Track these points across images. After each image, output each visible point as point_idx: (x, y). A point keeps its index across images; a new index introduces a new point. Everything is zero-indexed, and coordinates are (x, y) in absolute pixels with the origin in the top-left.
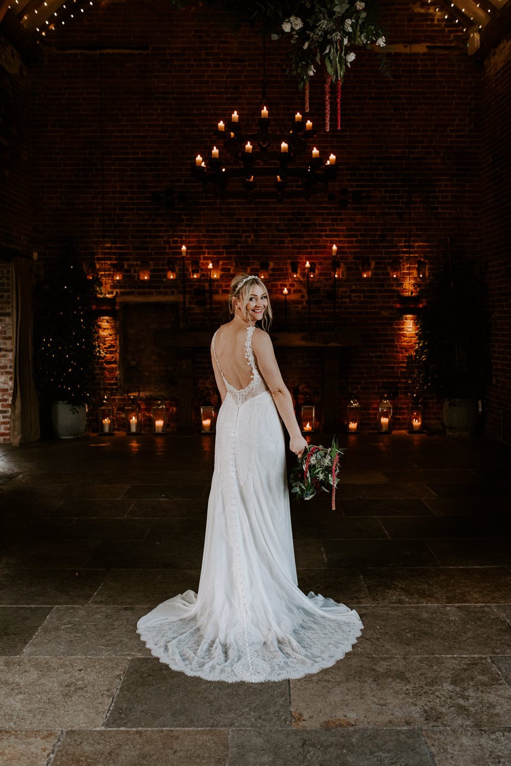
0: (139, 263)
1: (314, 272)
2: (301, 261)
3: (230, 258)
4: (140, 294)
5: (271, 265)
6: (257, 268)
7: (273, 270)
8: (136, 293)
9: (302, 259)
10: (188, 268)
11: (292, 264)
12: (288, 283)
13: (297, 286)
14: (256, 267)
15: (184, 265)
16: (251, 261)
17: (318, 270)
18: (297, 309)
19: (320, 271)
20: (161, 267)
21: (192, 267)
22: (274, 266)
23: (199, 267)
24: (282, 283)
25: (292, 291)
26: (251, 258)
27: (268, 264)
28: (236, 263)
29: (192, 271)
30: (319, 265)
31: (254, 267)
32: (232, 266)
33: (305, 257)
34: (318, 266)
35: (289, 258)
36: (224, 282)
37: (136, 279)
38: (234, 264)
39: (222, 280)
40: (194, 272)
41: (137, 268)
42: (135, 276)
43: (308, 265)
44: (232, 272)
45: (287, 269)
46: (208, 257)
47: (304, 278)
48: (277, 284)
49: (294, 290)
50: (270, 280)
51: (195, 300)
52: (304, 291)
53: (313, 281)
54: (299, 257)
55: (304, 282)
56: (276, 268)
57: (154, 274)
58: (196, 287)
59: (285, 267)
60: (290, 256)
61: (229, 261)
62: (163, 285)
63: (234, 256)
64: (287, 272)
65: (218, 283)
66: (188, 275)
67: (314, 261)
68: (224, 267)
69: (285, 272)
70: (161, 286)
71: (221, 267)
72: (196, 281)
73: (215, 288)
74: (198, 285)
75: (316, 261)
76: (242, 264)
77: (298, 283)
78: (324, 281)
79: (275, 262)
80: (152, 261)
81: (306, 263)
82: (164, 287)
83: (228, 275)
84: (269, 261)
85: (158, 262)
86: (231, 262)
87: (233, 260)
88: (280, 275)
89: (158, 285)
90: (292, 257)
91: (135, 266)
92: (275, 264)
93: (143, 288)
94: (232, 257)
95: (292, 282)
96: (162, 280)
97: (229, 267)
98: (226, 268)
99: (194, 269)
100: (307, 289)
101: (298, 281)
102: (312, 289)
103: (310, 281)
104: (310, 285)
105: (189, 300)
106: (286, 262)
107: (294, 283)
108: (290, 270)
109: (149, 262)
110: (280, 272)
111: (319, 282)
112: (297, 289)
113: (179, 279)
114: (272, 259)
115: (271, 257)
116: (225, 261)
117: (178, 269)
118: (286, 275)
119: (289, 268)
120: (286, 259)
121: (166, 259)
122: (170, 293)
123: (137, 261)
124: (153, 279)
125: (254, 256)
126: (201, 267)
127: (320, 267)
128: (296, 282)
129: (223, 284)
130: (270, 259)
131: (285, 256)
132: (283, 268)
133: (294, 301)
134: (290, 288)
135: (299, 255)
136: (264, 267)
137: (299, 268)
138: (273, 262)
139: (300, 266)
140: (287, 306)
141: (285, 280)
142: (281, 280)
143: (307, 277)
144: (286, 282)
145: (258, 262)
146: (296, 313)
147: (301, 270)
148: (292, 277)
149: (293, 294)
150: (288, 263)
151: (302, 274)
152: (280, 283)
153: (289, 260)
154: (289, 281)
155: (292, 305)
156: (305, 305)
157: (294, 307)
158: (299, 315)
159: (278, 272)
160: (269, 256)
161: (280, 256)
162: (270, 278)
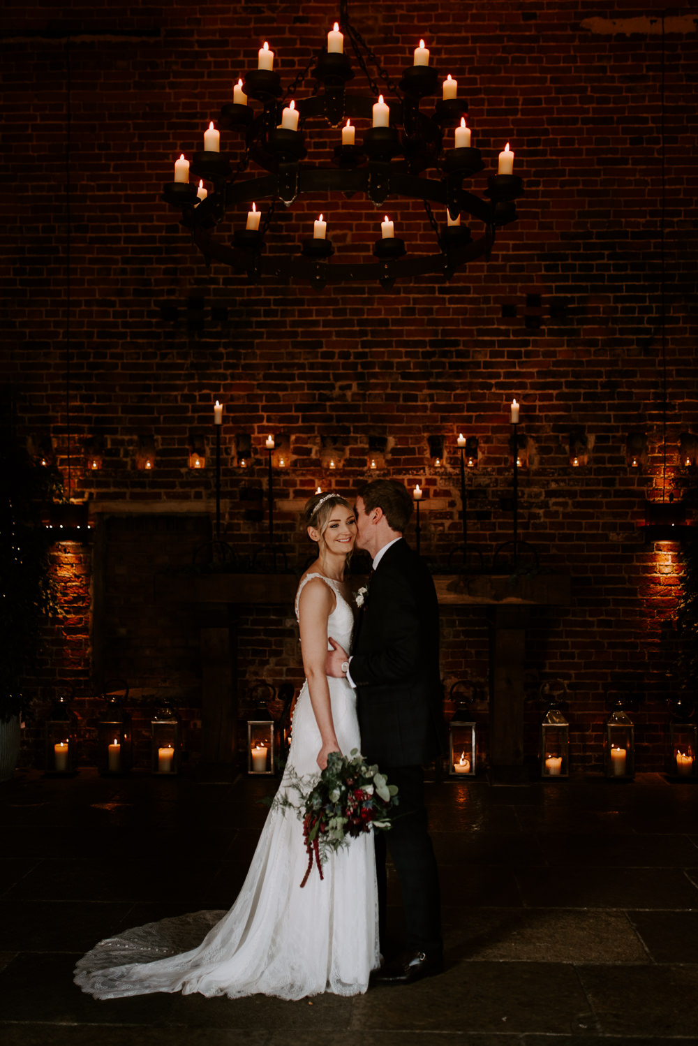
0: (135, 437)
1: (475, 457)
2: (450, 434)
3: (311, 429)
4: (135, 497)
5: (391, 442)
6: (363, 449)
7: (394, 451)
8: (128, 496)
9: (452, 431)
10: (230, 448)
11: (430, 440)
12: (423, 478)
13: (441, 484)
14: (361, 446)
15: (221, 442)
16: (352, 435)
17: (483, 453)
18: (441, 528)
19: (486, 455)
20: (176, 446)
21: (237, 446)
22: (396, 444)
23: (250, 445)
24: (411, 477)
25: (432, 493)
26: (352, 429)
27: (385, 442)
28: (323, 439)
29: (238, 453)
30: (485, 442)
31: (355, 446)
32: (315, 444)
33: (457, 427)
34: (482, 445)
35: (426, 429)
36: (298, 476)
37: (129, 468)
38: (318, 440)
39: (294, 471)
40: (241, 456)
41: (131, 448)
42: (126, 462)
43: (461, 439)
44: (313, 456)
45: (421, 451)
46: (268, 426)
47: (454, 468)
49: (435, 491)
50: (389, 471)
51: (243, 511)
52: (456, 492)
53: (474, 474)
54: (444, 426)
55: (455, 475)
56: (400, 448)
57: (164, 458)
58: (245, 484)
59: (418, 446)
60: (427, 424)
61: (309, 435)
62: (180, 480)
63: (318, 424)
64: (421, 456)
65: (287, 478)
66: (230, 461)
67: (474, 435)
68: (299, 445)
69: (417, 456)
70: (177, 483)
71: (292, 446)
72: (244, 472)
73: (280, 486)
74: (248, 481)
75: (477, 433)
76: (335, 440)
77: (444, 477)
78: (494, 473)
79: (398, 436)
80: (159, 434)
81: (459, 437)
82: (183, 485)
83: (307, 461)
84: (387, 434)
85: (171, 436)
86: (311, 437)
87: (316, 433)
88: (407, 462)
89: (171, 480)
90: (432, 426)
91: (126, 444)
92: (399, 441)
93: (142, 485)
94: (313, 427)
95: (430, 475)
96: (179, 471)
97: (309, 446)
98: (302, 448)
99: (240, 450)
100: (460, 488)
101: (443, 473)
102: (469, 488)
103: (466, 473)
104: (467, 482)
105: (231, 509)
106: (420, 437)
107: (434, 477)
108: (428, 451)
109: (153, 436)
110: (408, 455)
111: (484, 475)
112: (440, 490)
113: (211, 468)
114: (393, 431)
115: (391, 427)
116: (301, 435)
117: (210, 449)
118: (420, 461)
119: (425, 448)
120: (419, 430)
121: (188, 430)
122: (192, 496)
123: (131, 434)
124: (162, 469)
125: (357, 424)
126: (253, 446)
127: (486, 445)
128: (439, 475)
129: (296, 479)
130: (388, 430)
131: (417, 425)
132: (414, 448)
133: (435, 513)
134: (427, 487)
135: (445, 422)
136: (377, 446)
137: (444, 448)
138: (394, 437)
139: (447, 442)
140: (421, 523)
141: (417, 472)
142: (410, 472)
143: (460, 466)
144: (418, 475)
145: (364, 438)
146: (438, 536)
147: (448, 450)
148: (432, 466)
149: (433, 499)
150: (423, 439)
151: (451, 461)
152: (407, 478)
153: (426, 432)
154: (425, 475)
155: (430, 521)
156: (457, 521)
157: (435, 524)
158: (445, 540)
159: (404, 455)
160: (388, 425)
161: (407, 425)
162: (389, 468)
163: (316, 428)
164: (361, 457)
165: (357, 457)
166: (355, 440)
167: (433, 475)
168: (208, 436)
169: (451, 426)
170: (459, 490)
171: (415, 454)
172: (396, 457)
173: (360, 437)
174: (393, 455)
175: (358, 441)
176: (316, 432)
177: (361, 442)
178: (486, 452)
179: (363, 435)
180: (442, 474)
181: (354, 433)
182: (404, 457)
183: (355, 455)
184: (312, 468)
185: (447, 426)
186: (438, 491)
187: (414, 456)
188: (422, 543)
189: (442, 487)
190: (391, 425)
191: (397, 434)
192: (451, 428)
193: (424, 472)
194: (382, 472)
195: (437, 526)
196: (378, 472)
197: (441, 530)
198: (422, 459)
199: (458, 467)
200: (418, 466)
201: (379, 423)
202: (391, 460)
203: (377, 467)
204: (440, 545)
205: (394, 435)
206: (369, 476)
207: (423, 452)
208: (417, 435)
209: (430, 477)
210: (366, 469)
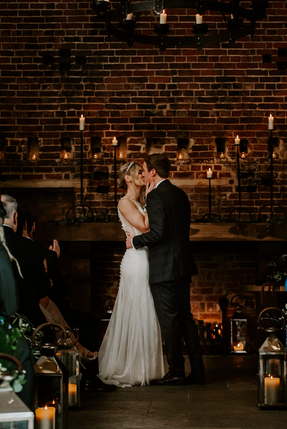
0: (26, 139)
1: (246, 152)
2: (230, 137)
3: (140, 134)
4: (26, 178)
5: (192, 142)
6: (174, 147)
7: (194, 148)
8: (21, 177)
9: (231, 135)
10: (88, 146)
11: (218, 141)
12: (213, 165)
13: (224, 169)
14: (172, 144)
15: (82, 142)
16: (167, 137)
17: (251, 149)
18: (224, 197)
19: (253, 150)
20: (53, 145)
21: (92, 145)
22: (195, 144)
23: (101, 144)
24: (205, 164)
25: (218, 174)
26: (167, 134)
27: (188, 142)
28: (148, 140)
29: (92, 149)
30: (252, 142)
31: (169, 145)
32: (143, 143)
33: (234, 132)
34: (251, 144)
35: (214, 134)
37: (22, 159)
38: (145, 141)
40: (94, 151)
41: (23, 146)
42: (20, 155)
44: (142, 151)
45: (211, 148)
46: (112, 132)
47: (232, 159)
48: (200, 166)
49: (220, 173)
50: (190, 160)
51: (96, 186)
52: (234, 174)
53: (245, 163)
54: (226, 132)
55: (233, 163)
56: (197, 146)
57: (44, 153)
58: (97, 169)
59: (210, 144)
60: (215, 130)
61: (139, 138)
62: (55, 167)
63: (145, 131)
64: (211, 151)
66: (87, 155)
67: (245, 137)
68: (132, 144)
69: (209, 151)
70: (53, 169)
71: (128, 145)
72: (96, 162)
74: (100, 167)
75: (247, 136)
76: (156, 141)
77: (226, 164)
78: (258, 162)
80: (41, 137)
81: (235, 138)
82: (57, 170)
83: (138, 154)
84: (190, 137)
85: (49, 139)
87: (143, 137)
88: (202, 155)
89: (49, 166)
90: (219, 132)
91: (20, 143)
92: (197, 141)
93: (31, 170)
95: (217, 163)
96: (55, 161)
97: (139, 145)
98: (135, 145)
99: (93, 147)
100: (237, 172)
101: (225, 162)
102: (242, 172)
103: (240, 162)
104: (240, 168)
105: (88, 185)
106: (211, 139)
107: (220, 164)
108: (216, 148)
109: (38, 138)
110: (203, 150)
111: (252, 163)
112: (224, 173)
113: (76, 159)
114: (193, 135)
115: (192, 133)
116: (134, 138)
117: (75, 146)
118: (211, 154)
119: (214, 146)
120: (210, 135)
121: (60, 134)
122: (63, 177)
123: (23, 137)
124: (43, 159)
125: (170, 131)
126: (103, 145)
127: (253, 144)
128: (223, 163)
130: (190, 135)
131: (209, 131)
132: (207, 146)
133: (220, 187)
134: (215, 171)
135: (227, 130)
136: (183, 146)
137: (226, 146)
138: (194, 139)
139: (228, 142)
140: (212, 194)
141: (209, 161)
142: (204, 161)
143: (237, 157)
144: (210, 163)
145: (175, 139)
146: (222, 203)
147: (229, 147)
148: (218, 157)
149: (218, 179)
150: (213, 140)
151: (230, 154)
152: (202, 165)
153: (214, 136)
154: (214, 163)
155: (217, 193)
156: (235, 193)
157: (220, 195)
158: (227, 205)
159: (201, 151)
160: (190, 131)
161: (202, 131)
162: (191, 159)
163: (143, 133)
164: (173, 152)
165: (170, 152)
166: (169, 141)
167: (219, 163)
168: (74, 138)
169: (231, 132)
170: (236, 173)
171: (208, 150)
172: (195, 152)
173: (172, 139)
174: (193, 151)
175: (171, 141)
178: (253, 148)
179: (174, 138)
181: (168, 136)
182: (200, 152)
183: (168, 151)
184: (141, 159)
185: (228, 132)
186: (222, 173)
187: (207, 151)
188: (212, 207)
189: (225, 171)
190: (192, 131)
191: (196, 137)
192: (231, 133)
193: (213, 161)
194: (186, 161)
195: (221, 196)
196: (183, 161)
197: (224, 198)
198: (212, 153)
199: (235, 158)
200: (209, 158)
201: (184, 130)
202: (192, 154)
203: (183, 158)
204: (224, 208)
205: (194, 138)
206: (178, 164)
207: (213, 148)
208: (209, 138)
209: (217, 164)
210: (175, 159)
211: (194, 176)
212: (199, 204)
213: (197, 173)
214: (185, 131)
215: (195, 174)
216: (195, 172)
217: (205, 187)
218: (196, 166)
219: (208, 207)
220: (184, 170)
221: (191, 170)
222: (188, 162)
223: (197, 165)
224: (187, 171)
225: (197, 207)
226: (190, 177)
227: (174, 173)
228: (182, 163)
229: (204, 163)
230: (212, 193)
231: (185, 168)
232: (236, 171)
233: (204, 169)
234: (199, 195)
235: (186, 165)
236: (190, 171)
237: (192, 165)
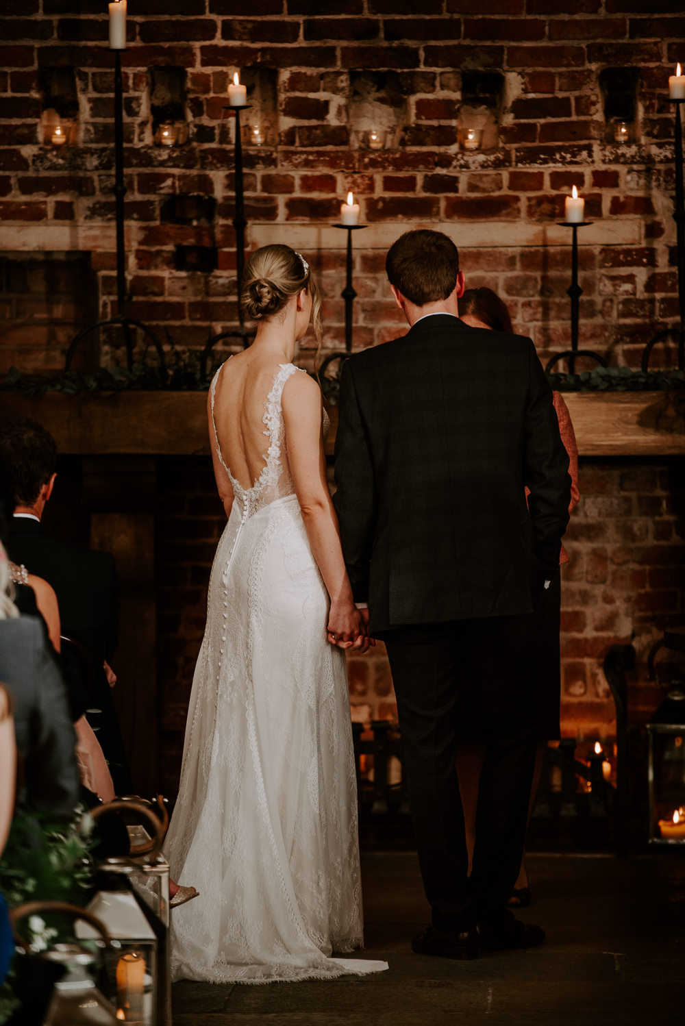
2: (652, 65)
3: (325, 57)
5: (515, 86)
6: (449, 103)
7: (521, 108)
10: (137, 99)
11: (605, 79)
12: (587, 171)
13: (630, 184)
14: (441, 94)
15: (120, 84)
16: (422, 68)
18: (627, 287)
20: (9, 94)
21: (151, 93)
22: (525, 91)
23: (185, 92)
24: (559, 168)
25: (606, 205)
26: (422, 54)
27: (498, 84)
28: (353, 76)
29: (154, 109)
31: (430, 96)
32: (336, 91)
33: (670, 46)
35: (595, 53)
36: (296, 166)
38: (343, 82)
39: (288, 156)
40: (161, 116)
43: (678, 77)
44: (332, 120)
45: (584, 106)
46: (226, 48)
47: (660, 146)
48: (541, 174)
49: (615, 200)
50: (507, 153)
51: (170, 247)
52: (662, 202)
54: (638, 45)
55: (661, 162)
56: (533, 100)
58: (173, 186)
59: (577, 93)
60: (599, 41)
61: (322, 70)
62: (21, 174)
63: (344, 43)
64: (583, 118)
65: (273, 171)
66: (137, 131)
68: (298, 94)
69: (574, 118)
70: (13, 181)
71: (282, 97)
72: (170, 157)
73: (255, 190)
74: (181, 177)
76: (381, 81)
77: (635, 167)
79: (529, 70)
81: (673, 73)
82: (28, 186)
83: (318, 132)
84: (506, 67)
86: (327, 73)
87: (339, 66)
88: (550, 132)
90: (611, 45)
92: (533, 82)
94: (333, 49)
95: (604, 162)
96: (18, 153)
97: (322, 96)
98: (307, 99)
99: (157, 102)
100: (674, 193)
101: (633, 157)
105: (140, 243)
106: (582, 72)
107: (614, 167)
108: (599, 106)
110: (553, 116)
112: (627, 197)
113: (94, 146)
114: (518, 57)
115: (512, 50)
116: (303, 70)
117: (90, 100)
118: (579, 131)
119: (593, 98)
120: (579, 57)
121: (35, 54)
122: (50, 214)
125: (433, 43)
126: (191, 96)
128: (624, 163)
129: (292, 173)
130: (505, 57)
131: (575, 43)
132: (568, 99)
133: (613, 251)
134: (596, 191)
135: (641, 37)
136: (481, 95)
137: (638, 97)
138: (519, 73)
139: (645, 84)
140: (581, 274)
141: (574, 156)
142: (558, 156)
143: (673, 140)
144: (576, 163)
145: (451, 75)
146: (621, 306)
147: (648, 103)
148: (609, 140)
149: (609, 219)
150: (588, 76)
151: (653, 128)
152: (550, 171)
153: (596, 60)
154: (593, 162)
155: (603, 271)
156: (666, 270)
157: (613, 278)
158: (636, 315)
159: (544, 117)
160: (505, 43)
161: (551, 44)
162: (508, 146)
163: (338, 53)
164: (444, 123)
165: (435, 123)
166: (430, 81)
167: (610, 162)
168: (86, 69)
169: (655, 44)
170: (672, 197)
171: (569, 115)
172: (523, 121)
173: (442, 73)
174: (516, 117)
175: (437, 83)
176: (339, 63)
177: (442, 87)
179: (448, 69)
180: (632, 160)
181: (426, 64)
182: (542, 121)
183: (428, 118)
184: (330, 148)
185: (646, 44)
186: (622, 199)
187: (568, 119)
188: (582, 321)
189: (632, 189)
190: (513, 44)
191: (528, 66)
192: (655, 48)
193: (590, 156)
194: (492, 158)
195: (618, 282)
196: (481, 158)
197: (627, 292)
198: (585, 125)
199: (669, 144)
200: (575, 143)
201: (486, 39)
202: (512, 129)
203: (480, 145)
204: (625, 326)
205: (519, 69)
206: (461, 166)
207: (588, 108)
208: (575, 69)
209: (603, 167)
210: (454, 149)
211: (519, 211)
212: (535, 313)
213: (529, 199)
214: (488, 43)
215: (523, 205)
216: (523, 196)
217: (559, 248)
218: (527, 174)
219: (569, 322)
220: (484, 190)
221: (510, 188)
222: (497, 159)
223: (531, 171)
224: (497, 194)
225: (531, 321)
226: (507, 215)
227: (447, 198)
228: (477, 165)
229: (555, 161)
230: (584, 269)
231: (487, 183)
232: (672, 189)
233: (553, 187)
234: (536, 280)
235: (491, 172)
236: (506, 191)
237: (511, 169)
